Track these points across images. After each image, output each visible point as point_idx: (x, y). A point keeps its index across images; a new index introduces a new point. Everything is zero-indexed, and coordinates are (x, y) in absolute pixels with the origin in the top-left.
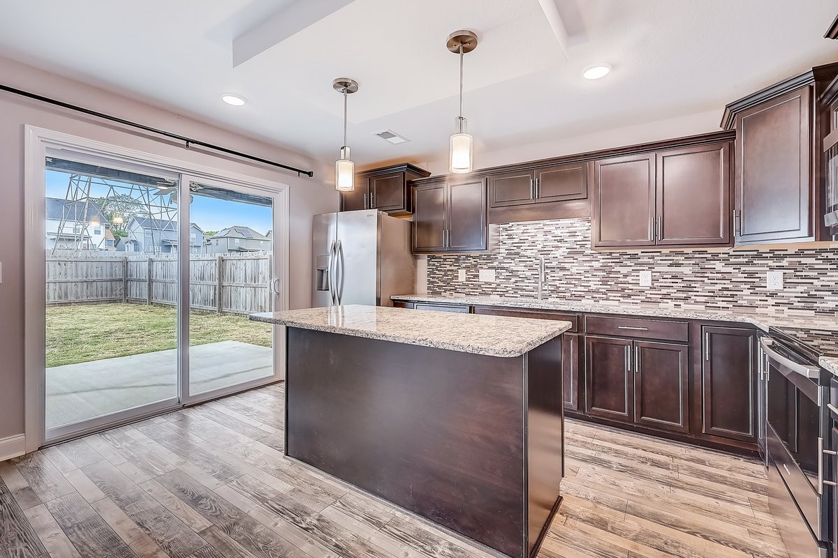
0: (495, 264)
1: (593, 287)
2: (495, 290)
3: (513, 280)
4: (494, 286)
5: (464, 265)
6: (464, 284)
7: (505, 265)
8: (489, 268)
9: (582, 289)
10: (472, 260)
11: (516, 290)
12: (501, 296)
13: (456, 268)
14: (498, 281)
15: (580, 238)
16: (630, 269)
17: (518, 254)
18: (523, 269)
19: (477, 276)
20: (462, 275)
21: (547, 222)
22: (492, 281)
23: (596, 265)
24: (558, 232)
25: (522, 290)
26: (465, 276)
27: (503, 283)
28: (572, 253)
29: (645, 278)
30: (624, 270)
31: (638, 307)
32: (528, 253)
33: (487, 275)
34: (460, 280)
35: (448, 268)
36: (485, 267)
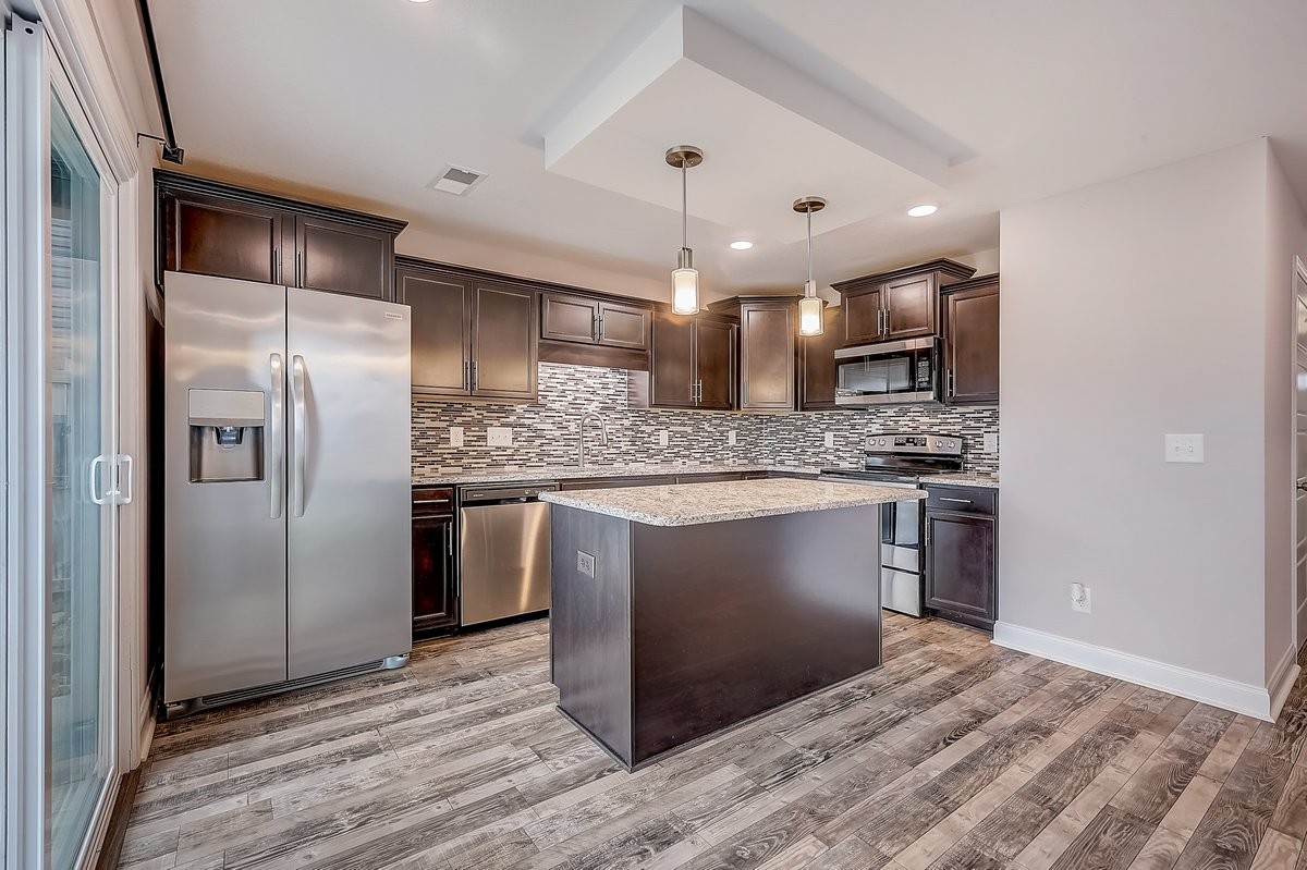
0: (512, 419)
1: (624, 449)
2: (511, 458)
3: (538, 442)
4: (509, 452)
5: (459, 420)
6: (460, 452)
7: (527, 422)
8: (503, 425)
9: (614, 451)
10: (474, 413)
11: (541, 456)
12: (520, 466)
13: (444, 424)
14: (516, 445)
15: (612, 391)
16: (653, 428)
17: (544, 406)
18: (551, 427)
19: (485, 438)
20: (457, 437)
21: (580, 368)
22: (505, 445)
23: (627, 423)
24: (590, 382)
25: (549, 456)
26: (462, 437)
27: (522, 447)
28: (605, 409)
29: (664, 437)
30: (649, 429)
31: (659, 467)
32: (556, 406)
33: (498, 436)
34: (453, 444)
35: (429, 423)
36: (496, 423)
